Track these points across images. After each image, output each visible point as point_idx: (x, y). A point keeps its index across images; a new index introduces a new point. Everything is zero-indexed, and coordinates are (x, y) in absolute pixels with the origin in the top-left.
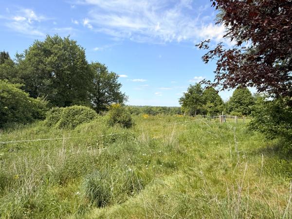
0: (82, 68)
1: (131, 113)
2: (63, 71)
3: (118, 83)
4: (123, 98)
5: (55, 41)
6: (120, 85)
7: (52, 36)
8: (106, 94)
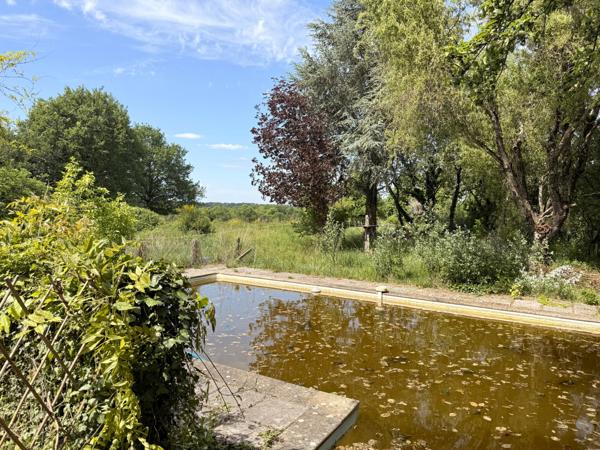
0: (126, 144)
1: (212, 220)
2: (96, 149)
3: (187, 163)
4: (194, 191)
5: (81, 99)
6: (189, 167)
7: (74, 88)
8: (164, 182)
